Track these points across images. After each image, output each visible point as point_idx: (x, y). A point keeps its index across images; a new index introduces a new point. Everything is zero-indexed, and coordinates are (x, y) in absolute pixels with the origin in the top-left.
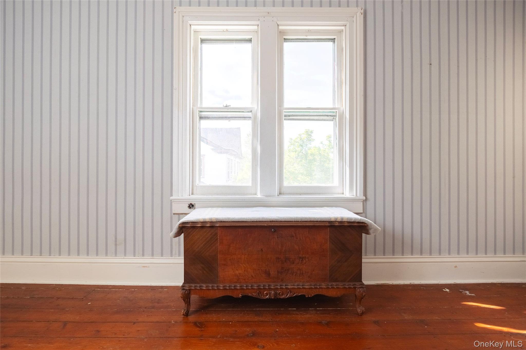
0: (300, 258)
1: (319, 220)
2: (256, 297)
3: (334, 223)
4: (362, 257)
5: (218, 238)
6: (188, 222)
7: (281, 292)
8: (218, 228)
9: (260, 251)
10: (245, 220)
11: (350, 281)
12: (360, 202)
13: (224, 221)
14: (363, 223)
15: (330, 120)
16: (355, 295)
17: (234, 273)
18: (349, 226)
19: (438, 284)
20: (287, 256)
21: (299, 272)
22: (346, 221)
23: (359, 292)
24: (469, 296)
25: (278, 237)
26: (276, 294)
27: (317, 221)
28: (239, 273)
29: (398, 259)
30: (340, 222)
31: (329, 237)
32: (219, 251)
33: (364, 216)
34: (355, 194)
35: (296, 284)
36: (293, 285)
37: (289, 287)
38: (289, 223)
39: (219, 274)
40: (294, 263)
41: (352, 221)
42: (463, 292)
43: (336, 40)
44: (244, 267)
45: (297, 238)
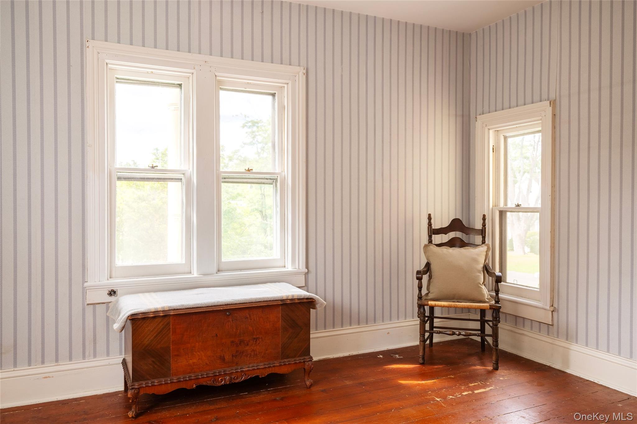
0: (254, 339)
1: (273, 299)
2: (210, 385)
3: (285, 301)
4: (311, 332)
5: (171, 327)
6: (138, 313)
7: (236, 376)
8: (171, 317)
9: (215, 336)
10: (200, 306)
11: (300, 356)
12: (302, 275)
13: (177, 309)
14: (311, 299)
15: (270, 184)
16: (304, 369)
17: (187, 363)
18: (299, 303)
19: (374, 352)
20: (241, 338)
21: (253, 354)
22: (296, 298)
23: (308, 366)
24: (398, 359)
25: (232, 320)
26: (231, 379)
27: (270, 301)
28: (194, 363)
29: (339, 331)
30: (291, 299)
31: (280, 315)
32: (171, 341)
33: (306, 289)
34: (297, 267)
35: (251, 365)
36: (248, 367)
37: (244, 370)
38: (244, 304)
39: (171, 367)
40: (248, 345)
41: (302, 298)
42: (393, 356)
43: (276, 95)
44: (198, 354)
45: (251, 319)
